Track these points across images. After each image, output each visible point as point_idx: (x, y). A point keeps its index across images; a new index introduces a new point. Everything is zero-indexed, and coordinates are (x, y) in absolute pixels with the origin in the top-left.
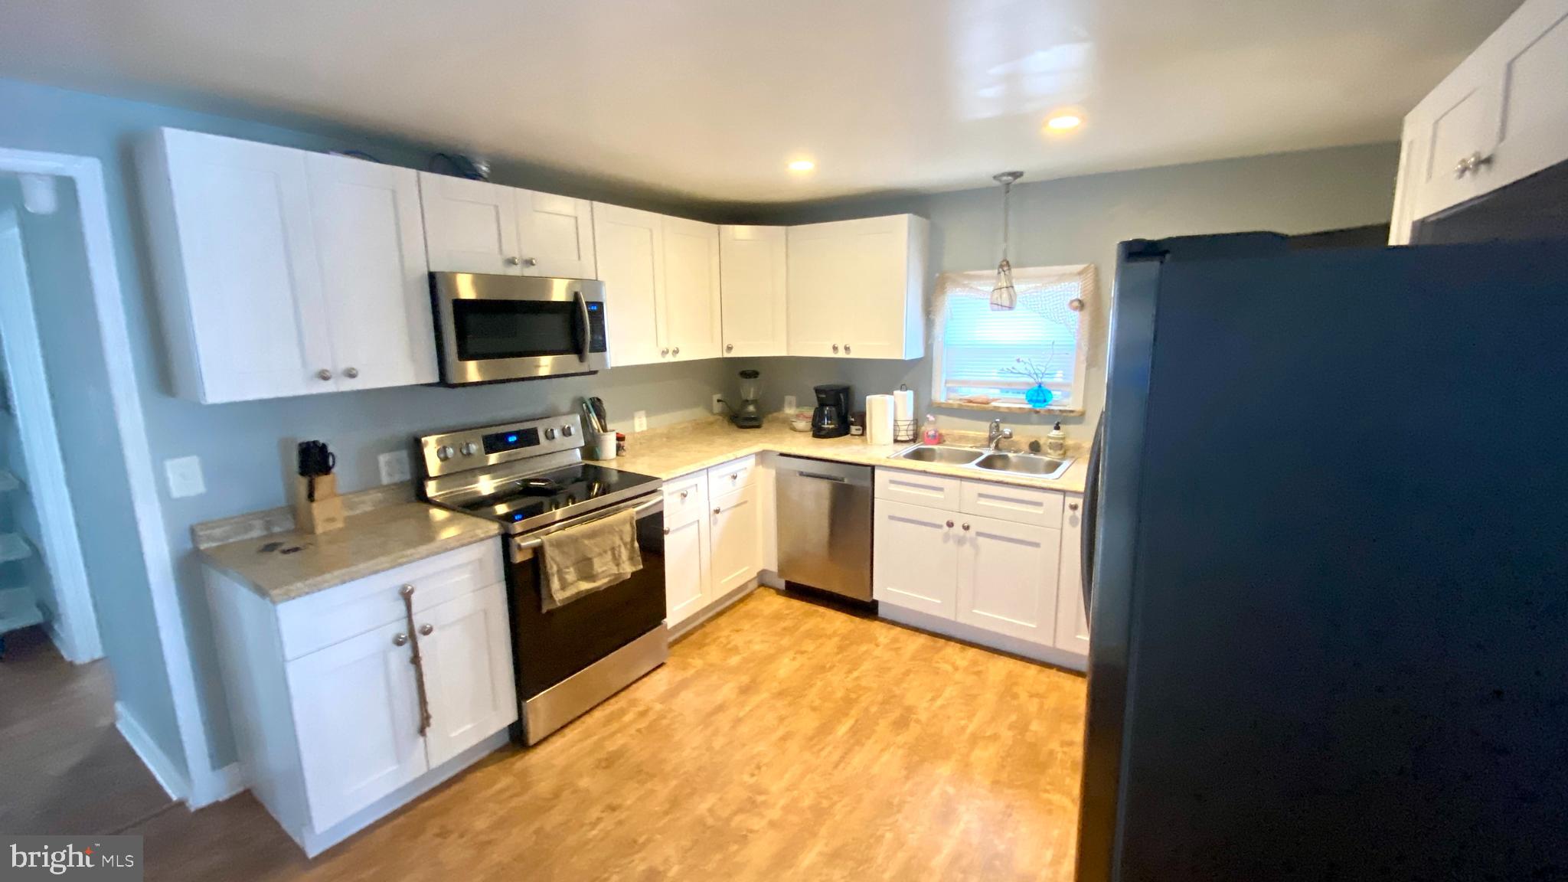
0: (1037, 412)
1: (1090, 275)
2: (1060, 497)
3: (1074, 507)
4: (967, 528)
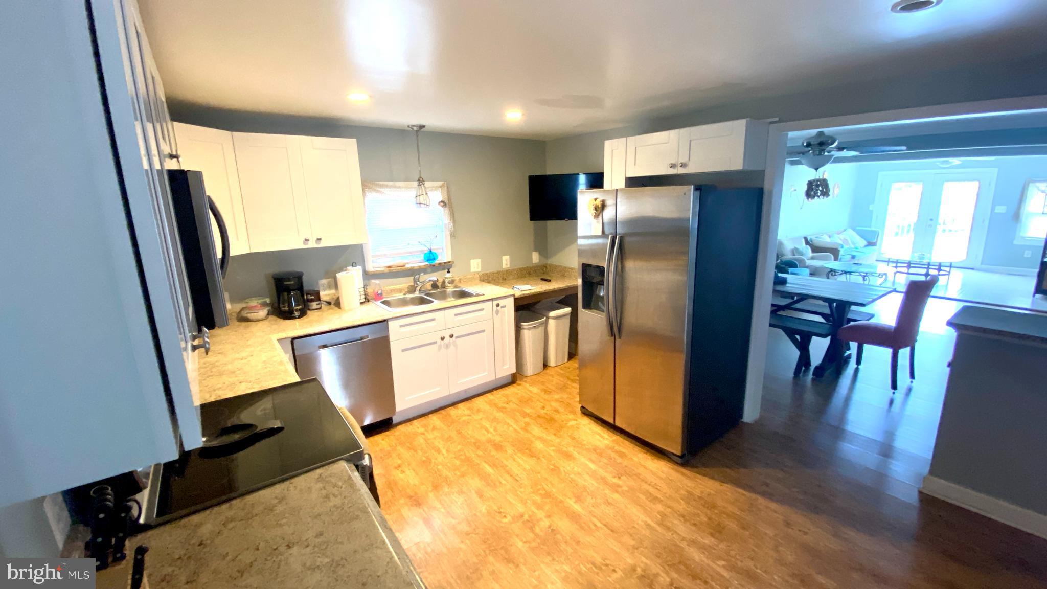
0: (434, 266)
1: (445, 187)
2: (490, 302)
3: (498, 305)
4: (452, 336)
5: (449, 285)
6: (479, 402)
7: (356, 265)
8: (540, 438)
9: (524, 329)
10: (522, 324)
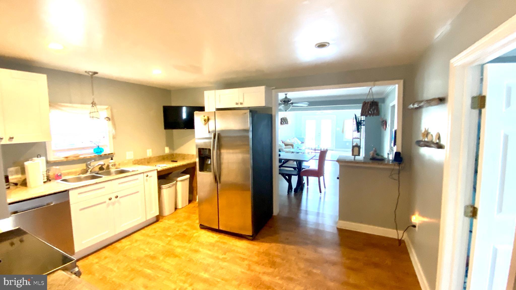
0: (101, 156)
1: (109, 110)
2: (142, 174)
3: (147, 176)
4: (117, 197)
5: (112, 167)
6: (136, 236)
7: (40, 157)
8: (179, 247)
9: (163, 189)
10: (162, 186)
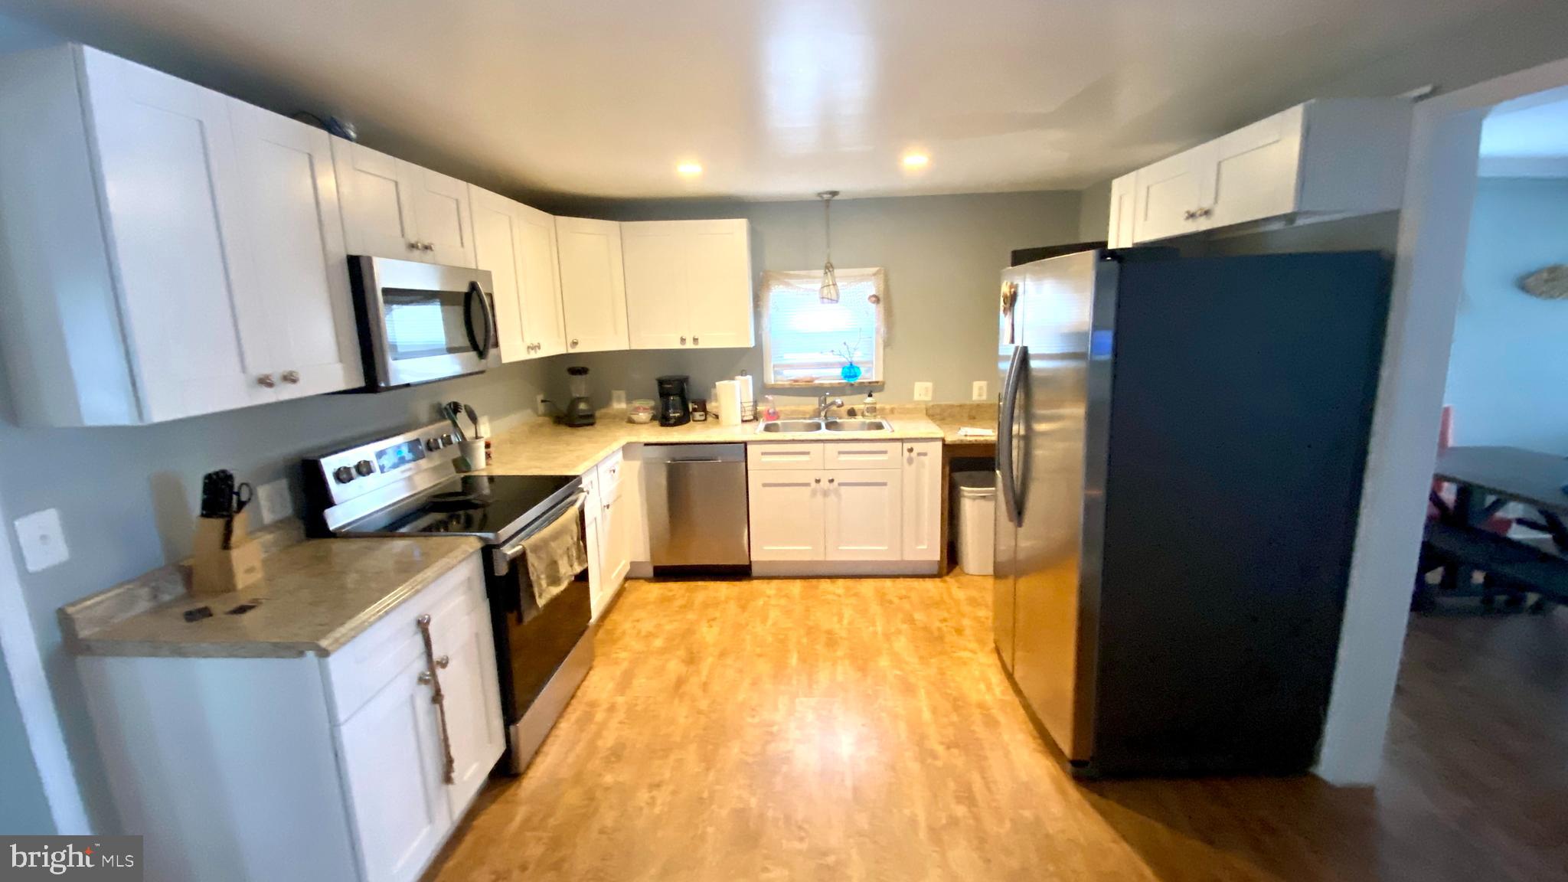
0: (852, 385)
1: (882, 276)
2: (899, 444)
3: (911, 450)
4: (832, 481)
6: (867, 587)
7: (746, 375)
9: (965, 497)
10: (962, 488)
